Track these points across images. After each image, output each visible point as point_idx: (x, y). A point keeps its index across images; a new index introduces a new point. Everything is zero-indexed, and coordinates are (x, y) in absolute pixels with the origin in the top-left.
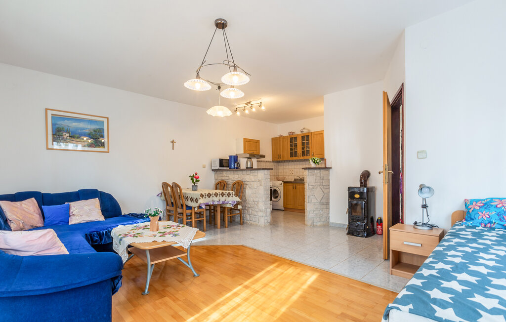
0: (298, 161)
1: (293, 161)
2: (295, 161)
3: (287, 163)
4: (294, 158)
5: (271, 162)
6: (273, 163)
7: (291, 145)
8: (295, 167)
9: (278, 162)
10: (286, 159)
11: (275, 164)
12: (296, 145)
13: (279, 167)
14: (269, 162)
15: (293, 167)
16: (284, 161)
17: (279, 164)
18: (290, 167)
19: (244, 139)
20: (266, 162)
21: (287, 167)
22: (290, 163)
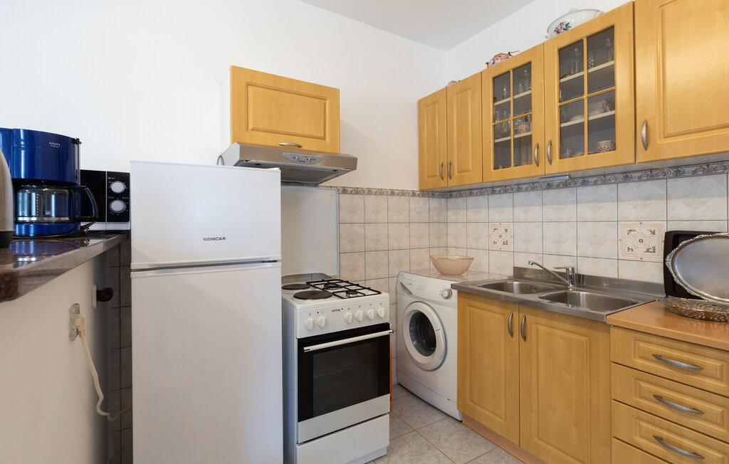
0: (533, 185)
1: (505, 188)
2: (518, 187)
3: (482, 199)
4: (514, 173)
5: (414, 194)
6: (423, 200)
7: (500, 111)
8: (519, 213)
9: (448, 194)
10: (473, 179)
11: (435, 203)
12: (525, 105)
13: (451, 216)
14: (403, 193)
15: (507, 214)
16: (470, 191)
17: (452, 201)
18: (494, 214)
19: (237, 72)
20: (393, 193)
21: (483, 215)
22: (494, 198)
